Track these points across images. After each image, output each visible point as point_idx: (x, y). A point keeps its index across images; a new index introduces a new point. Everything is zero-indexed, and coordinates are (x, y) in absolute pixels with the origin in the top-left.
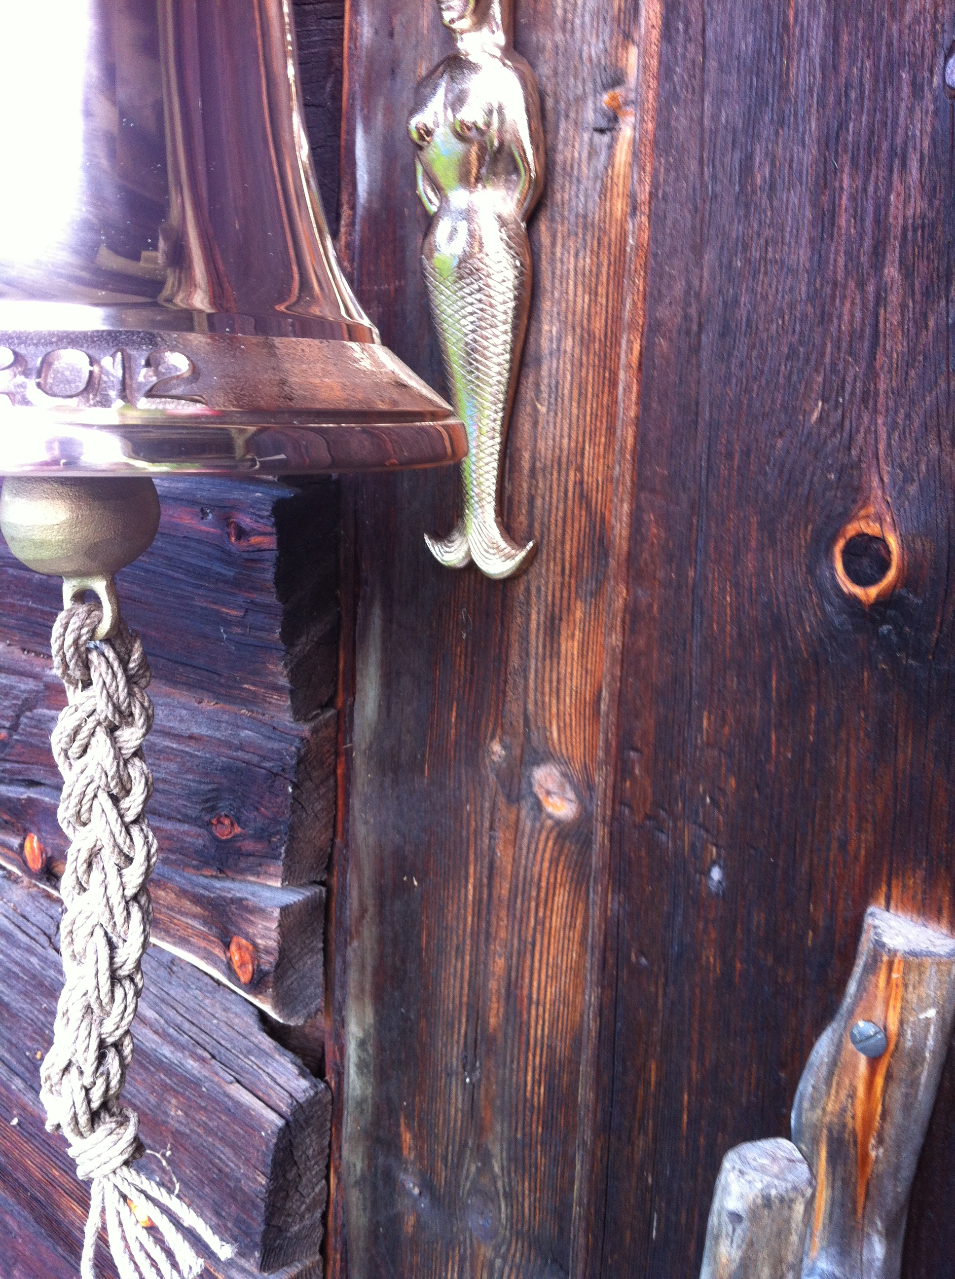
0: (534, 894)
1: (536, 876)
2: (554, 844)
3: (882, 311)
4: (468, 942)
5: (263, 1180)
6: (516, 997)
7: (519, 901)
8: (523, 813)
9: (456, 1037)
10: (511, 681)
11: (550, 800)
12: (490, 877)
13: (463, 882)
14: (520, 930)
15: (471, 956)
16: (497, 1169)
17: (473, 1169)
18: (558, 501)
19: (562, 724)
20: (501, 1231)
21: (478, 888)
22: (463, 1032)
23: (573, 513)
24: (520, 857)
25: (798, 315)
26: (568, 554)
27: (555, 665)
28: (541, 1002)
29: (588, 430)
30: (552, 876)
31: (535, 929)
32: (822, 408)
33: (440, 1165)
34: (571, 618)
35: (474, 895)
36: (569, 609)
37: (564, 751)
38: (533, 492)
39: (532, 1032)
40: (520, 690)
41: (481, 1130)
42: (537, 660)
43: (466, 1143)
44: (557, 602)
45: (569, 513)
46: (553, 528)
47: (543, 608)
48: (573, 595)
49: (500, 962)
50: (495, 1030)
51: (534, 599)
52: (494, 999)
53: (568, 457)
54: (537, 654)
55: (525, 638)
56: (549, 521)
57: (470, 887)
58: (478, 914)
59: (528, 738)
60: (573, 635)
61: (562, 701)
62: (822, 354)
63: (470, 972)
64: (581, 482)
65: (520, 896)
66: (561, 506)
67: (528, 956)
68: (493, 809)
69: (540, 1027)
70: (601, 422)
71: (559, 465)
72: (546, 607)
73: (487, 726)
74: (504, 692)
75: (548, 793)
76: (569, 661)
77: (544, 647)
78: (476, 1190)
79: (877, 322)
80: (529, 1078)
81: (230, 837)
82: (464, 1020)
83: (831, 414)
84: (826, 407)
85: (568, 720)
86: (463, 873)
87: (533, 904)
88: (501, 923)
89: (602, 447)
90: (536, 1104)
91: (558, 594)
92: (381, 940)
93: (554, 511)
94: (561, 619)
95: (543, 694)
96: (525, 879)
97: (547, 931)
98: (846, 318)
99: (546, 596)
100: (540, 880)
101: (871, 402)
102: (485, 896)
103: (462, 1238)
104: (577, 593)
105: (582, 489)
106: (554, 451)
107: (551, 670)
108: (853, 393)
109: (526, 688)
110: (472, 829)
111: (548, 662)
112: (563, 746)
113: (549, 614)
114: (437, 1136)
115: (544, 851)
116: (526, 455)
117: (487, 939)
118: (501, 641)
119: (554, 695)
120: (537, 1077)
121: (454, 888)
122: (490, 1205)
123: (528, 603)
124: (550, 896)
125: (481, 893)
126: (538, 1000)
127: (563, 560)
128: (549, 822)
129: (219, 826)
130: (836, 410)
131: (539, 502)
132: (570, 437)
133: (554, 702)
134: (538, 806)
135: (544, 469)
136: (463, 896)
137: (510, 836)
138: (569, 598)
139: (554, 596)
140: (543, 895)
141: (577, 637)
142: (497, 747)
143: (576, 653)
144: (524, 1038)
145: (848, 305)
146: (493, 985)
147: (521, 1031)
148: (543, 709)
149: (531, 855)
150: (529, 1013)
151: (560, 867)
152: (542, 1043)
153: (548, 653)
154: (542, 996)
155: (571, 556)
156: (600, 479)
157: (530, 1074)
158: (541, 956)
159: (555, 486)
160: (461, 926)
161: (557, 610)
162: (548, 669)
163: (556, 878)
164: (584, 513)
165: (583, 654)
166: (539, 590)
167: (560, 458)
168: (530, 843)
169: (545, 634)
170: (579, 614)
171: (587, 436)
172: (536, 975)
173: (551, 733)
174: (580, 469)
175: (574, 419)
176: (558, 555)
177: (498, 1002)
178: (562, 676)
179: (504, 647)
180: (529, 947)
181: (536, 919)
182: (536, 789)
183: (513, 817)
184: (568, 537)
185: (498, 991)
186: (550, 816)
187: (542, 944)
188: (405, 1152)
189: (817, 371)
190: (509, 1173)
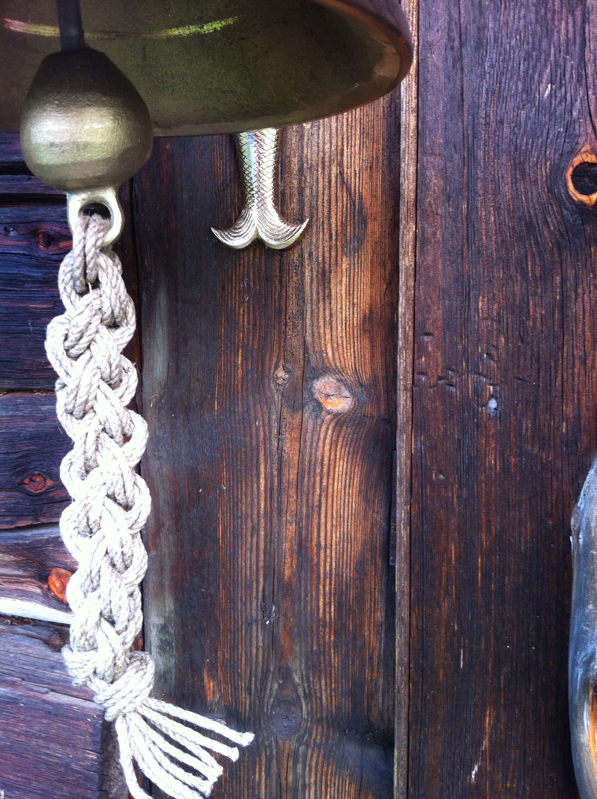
0: (318, 471)
1: (320, 458)
2: (333, 431)
3: (587, 26)
4: (262, 521)
5: (93, 756)
6: (307, 548)
7: (306, 480)
8: (306, 415)
9: (254, 594)
10: (290, 324)
11: (329, 401)
12: (280, 470)
13: (255, 479)
14: (307, 500)
15: (265, 530)
16: (297, 680)
17: (276, 686)
18: (324, 189)
19: (335, 346)
20: (303, 724)
21: (269, 478)
22: (261, 588)
23: (337, 196)
24: (305, 447)
25: (530, 32)
26: (333, 225)
27: (327, 305)
28: (329, 546)
29: (345, 137)
30: (333, 454)
31: (320, 496)
32: (551, 89)
33: (244, 695)
34: (339, 269)
35: (265, 487)
36: (336, 264)
37: (338, 364)
38: (303, 185)
39: (322, 569)
40: (299, 328)
41: (281, 656)
42: (312, 304)
43: (268, 670)
44: (327, 260)
45: (333, 196)
46: (320, 208)
47: (315, 266)
48: (340, 253)
49: (292, 528)
50: (290, 578)
51: (307, 262)
52: (287, 556)
53: (330, 156)
54: (311, 300)
55: (300, 290)
56: (317, 204)
57: (262, 481)
58: (270, 498)
59: (307, 361)
60: (341, 281)
61: (334, 329)
62: (549, 55)
63: (265, 542)
64: (342, 174)
65: (306, 476)
66: (327, 192)
67: (316, 516)
68: (280, 420)
69: (328, 564)
70: (356, 130)
71: (323, 163)
72: (318, 265)
73: (271, 360)
74: (285, 333)
75: (328, 396)
76: (339, 300)
77: (318, 294)
78: (280, 701)
79: (584, 32)
80: (321, 604)
81: (44, 489)
82: (261, 579)
83: (558, 92)
84: (554, 87)
85: (340, 342)
86: (255, 472)
87: (318, 479)
88: (291, 500)
89: (357, 147)
90: (328, 620)
91: (327, 255)
92: (179, 543)
93: (321, 196)
94: (330, 272)
95: (318, 327)
96: (310, 461)
97: (330, 494)
98: (563, 32)
99: (318, 257)
100: (323, 460)
101: (584, 81)
102: (276, 484)
103: (267, 743)
104: (342, 251)
105: (343, 179)
106: (318, 154)
107: (324, 310)
108: (571, 77)
109: (304, 326)
110: (261, 438)
111: (321, 303)
112: (337, 361)
113: (320, 270)
114: (240, 675)
115: (325, 438)
116: (295, 160)
117: (280, 515)
118: (280, 296)
119: (328, 326)
120: (327, 600)
121: (246, 486)
122: (293, 709)
123: (302, 264)
124: (332, 469)
125: (272, 482)
126: (326, 545)
127: (330, 229)
128: (328, 417)
129: (32, 483)
130: (560, 88)
131: (307, 192)
132: (331, 143)
133: (328, 331)
134: (319, 406)
135: (310, 168)
136: (255, 489)
137: (295, 435)
138: (337, 256)
139: (324, 256)
140: (325, 470)
141: (344, 282)
142: (281, 373)
143: (344, 294)
144: (315, 576)
145: (563, 23)
146: (286, 546)
147: (312, 572)
148: (320, 337)
149: (315, 444)
150: (318, 556)
151: (339, 447)
152: (331, 575)
153: (321, 298)
154: (329, 542)
155: (337, 226)
156: (357, 169)
157: (321, 600)
158: (326, 513)
159: (321, 179)
160: (255, 512)
161: (327, 266)
162: (321, 309)
163: (336, 455)
164: (345, 195)
165: (349, 293)
166: (310, 254)
167: (323, 158)
168: (313, 436)
169: (318, 284)
170: (345, 266)
171: (345, 140)
172: (323, 528)
173: (327, 353)
174: (340, 164)
175: (334, 131)
176: (326, 226)
177: (292, 557)
178: (334, 312)
179: (284, 299)
180: (316, 509)
181: (321, 488)
182: (317, 396)
183: (296, 421)
184: (333, 213)
185: (291, 549)
186: (329, 413)
187: (327, 503)
188: (210, 698)
189: (546, 66)
190: (308, 679)
